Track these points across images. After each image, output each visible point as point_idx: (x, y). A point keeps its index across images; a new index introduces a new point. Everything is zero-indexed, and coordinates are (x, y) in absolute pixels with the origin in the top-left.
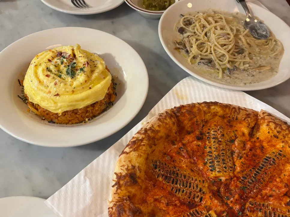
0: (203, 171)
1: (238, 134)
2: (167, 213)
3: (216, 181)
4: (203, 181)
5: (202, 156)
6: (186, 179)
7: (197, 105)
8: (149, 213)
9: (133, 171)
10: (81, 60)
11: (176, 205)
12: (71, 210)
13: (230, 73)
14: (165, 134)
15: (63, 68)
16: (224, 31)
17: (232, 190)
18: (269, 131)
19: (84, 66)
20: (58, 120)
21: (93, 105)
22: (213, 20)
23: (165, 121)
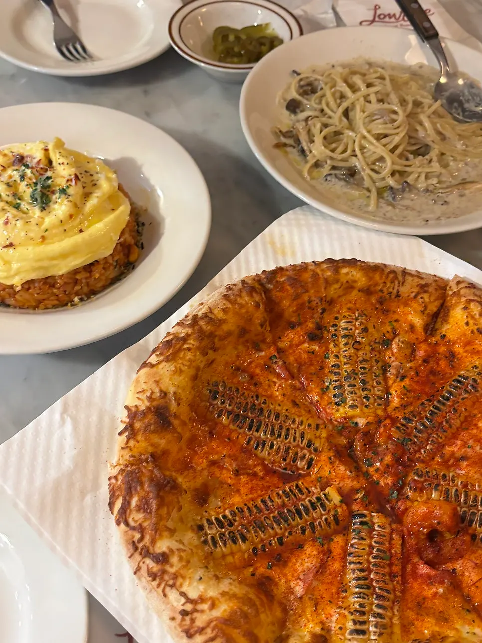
0: (320, 405)
1: (400, 327)
2: (235, 490)
3: (347, 427)
4: (318, 427)
5: (320, 373)
6: (279, 422)
7: (312, 267)
8: (196, 490)
9: (162, 401)
10: (63, 172)
11: (255, 474)
12: (31, 481)
13: (394, 198)
14: (238, 327)
15: (25, 188)
16: (386, 106)
17: (379, 446)
18: (467, 321)
19: (70, 183)
20: (16, 300)
21: (89, 268)
22: (364, 81)
23: (239, 300)
